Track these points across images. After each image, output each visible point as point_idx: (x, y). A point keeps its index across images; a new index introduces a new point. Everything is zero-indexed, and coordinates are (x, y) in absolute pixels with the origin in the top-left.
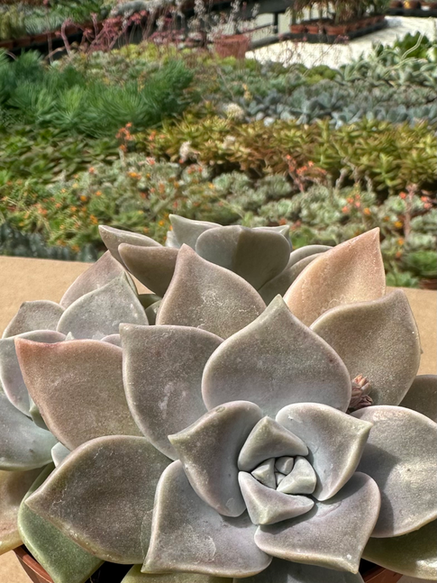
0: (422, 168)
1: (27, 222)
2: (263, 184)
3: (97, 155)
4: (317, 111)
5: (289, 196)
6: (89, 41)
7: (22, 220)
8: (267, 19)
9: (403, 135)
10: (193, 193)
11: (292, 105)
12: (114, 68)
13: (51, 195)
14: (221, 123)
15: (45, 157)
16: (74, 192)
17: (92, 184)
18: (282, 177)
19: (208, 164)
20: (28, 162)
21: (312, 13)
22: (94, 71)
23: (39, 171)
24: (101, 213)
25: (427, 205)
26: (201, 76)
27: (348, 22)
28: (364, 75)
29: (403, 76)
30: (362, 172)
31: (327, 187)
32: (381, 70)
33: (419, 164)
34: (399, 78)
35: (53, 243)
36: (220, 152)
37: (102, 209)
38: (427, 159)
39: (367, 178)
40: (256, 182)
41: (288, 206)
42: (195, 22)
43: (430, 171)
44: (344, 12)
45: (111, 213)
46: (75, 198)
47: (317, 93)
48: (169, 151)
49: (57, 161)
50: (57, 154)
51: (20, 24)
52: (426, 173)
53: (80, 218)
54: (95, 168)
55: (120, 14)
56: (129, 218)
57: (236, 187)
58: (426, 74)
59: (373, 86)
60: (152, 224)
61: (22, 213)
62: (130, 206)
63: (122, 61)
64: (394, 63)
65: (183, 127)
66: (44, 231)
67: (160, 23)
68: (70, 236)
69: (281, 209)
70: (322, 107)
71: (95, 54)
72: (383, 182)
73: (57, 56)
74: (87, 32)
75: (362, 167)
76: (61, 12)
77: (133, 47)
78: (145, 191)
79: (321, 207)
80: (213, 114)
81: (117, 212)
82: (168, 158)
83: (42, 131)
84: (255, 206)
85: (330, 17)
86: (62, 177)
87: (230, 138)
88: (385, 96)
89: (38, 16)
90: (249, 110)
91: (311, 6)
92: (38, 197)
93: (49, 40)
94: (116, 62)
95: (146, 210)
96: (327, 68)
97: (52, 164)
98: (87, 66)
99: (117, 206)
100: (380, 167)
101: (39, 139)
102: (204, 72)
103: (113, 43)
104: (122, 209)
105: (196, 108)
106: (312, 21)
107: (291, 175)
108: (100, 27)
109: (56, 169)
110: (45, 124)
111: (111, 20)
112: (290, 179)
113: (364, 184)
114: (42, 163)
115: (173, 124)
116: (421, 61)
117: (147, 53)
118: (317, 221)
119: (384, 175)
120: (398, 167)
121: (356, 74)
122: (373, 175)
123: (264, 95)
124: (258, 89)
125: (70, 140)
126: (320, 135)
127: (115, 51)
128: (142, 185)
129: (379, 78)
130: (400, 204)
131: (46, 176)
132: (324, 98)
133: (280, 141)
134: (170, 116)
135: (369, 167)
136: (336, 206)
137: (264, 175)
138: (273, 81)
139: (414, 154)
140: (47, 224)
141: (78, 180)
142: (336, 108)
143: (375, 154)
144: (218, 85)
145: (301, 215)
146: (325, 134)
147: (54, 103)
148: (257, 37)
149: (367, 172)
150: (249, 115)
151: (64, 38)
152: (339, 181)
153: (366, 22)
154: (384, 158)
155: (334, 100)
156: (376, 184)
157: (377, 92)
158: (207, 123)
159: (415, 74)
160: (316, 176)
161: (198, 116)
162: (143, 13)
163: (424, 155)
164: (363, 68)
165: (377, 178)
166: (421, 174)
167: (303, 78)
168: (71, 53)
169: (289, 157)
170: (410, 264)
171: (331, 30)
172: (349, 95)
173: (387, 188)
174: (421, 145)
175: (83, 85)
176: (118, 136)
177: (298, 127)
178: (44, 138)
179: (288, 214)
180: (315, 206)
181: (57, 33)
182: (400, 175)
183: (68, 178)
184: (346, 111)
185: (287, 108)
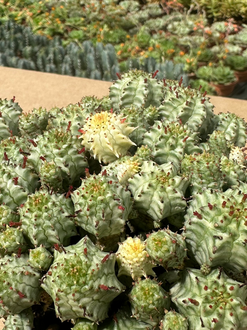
0: (233, 8)
1: (19, 18)
2: (147, 8)
5: (161, 16)
7: (16, 17)
13: (32, 4)
18: (157, 5)
24: (60, 17)
25: (236, 30)
30: (201, 7)
31: (182, 13)
33: (232, 6)
35: (35, 32)
37: (61, 14)
38: (236, 4)
39: (203, 11)
40: (143, 6)
41: (160, 22)
43: (237, 10)
45: (65, 17)
46: (45, 7)
52: (235, 11)
53: (50, 19)
56: (76, 21)
57: (132, 8)
60: (88, 26)
61: (16, 13)
62: (75, 14)
66: (29, 24)
69: (157, 23)
72: (212, 13)
75: (201, 5)
78: (83, 6)
79: (179, 25)
81: (68, 17)
84: (142, 20)
92: (24, 4)
95: (85, 17)
99: (69, 13)
100: (211, 5)
104: (70, 15)
107: (162, 4)
112: (161, 7)
118: (176, 32)
119: (213, 10)
120: (220, 6)
122: (207, 9)
128: (82, 2)
130: (220, 26)
135: (205, 5)
136: (187, 25)
137: (147, 3)
145: (167, 28)
149: (204, 7)
152: (189, 11)
156: (208, 14)
160: (176, 6)
163: (235, 1)
165: (209, 11)
166: (232, 11)
170: (229, 62)
173: (213, 17)
179: (161, 27)
180: (176, 23)
182: (221, 10)
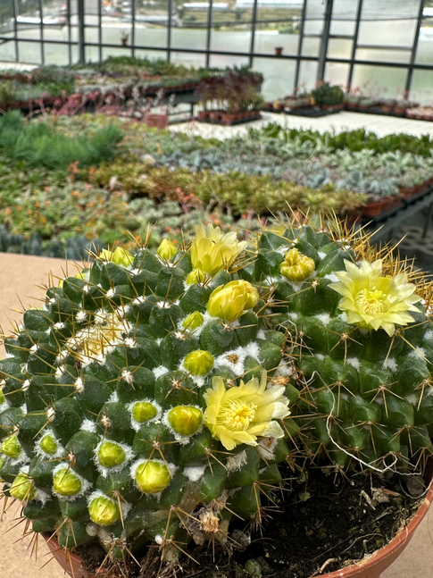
2: (162, 207)
3: (53, 182)
4: (205, 165)
5: (178, 215)
6: (59, 108)
8: (185, 107)
9: (254, 182)
10: (114, 208)
11: (189, 160)
12: (74, 128)
13: (17, 204)
14: (139, 167)
15: (17, 180)
16: (34, 203)
17: (47, 200)
18: (175, 204)
19: (128, 193)
20: (5, 182)
21: (213, 105)
22: (59, 128)
23: (12, 189)
26: (132, 138)
27: (236, 113)
28: (239, 146)
29: (263, 147)
30: (225, 203)
31: (201, 210)
32: (250, 143)
33: (260, 200)
34: (260, 148)
36: (136, 185)
37: (51, 215)
38: (265, 197)
39: (228, 207)
40: (158, 205)
42: (131, 102)
44: (233, 107)
45: (57, 218)
47: (207, 154)
48: (103, 182)
49: (26, 183)
50: (26, 179)
51: (12, 92)
52: (263, 206)
53: (35, 219)
54: (51, 189)
55: (82, 93)
57: (145, 207)
58: (277, 149)
59: (244, 153)
63: (80, 124)
64: (258, 140)
65: (114, 168)
67: (108, 100)
68: (27, 229)
69: (170, 222)
70: (208, 163)
71: (61, 117)
72: (238, 210)
73: (35, 116)
74: (57, 102)
75: (225, 200)
76: (43, 89)
77: (89, 115)
78: (84, 207)
80: (135, 161)
82: (101, 186)
83: (17, 163)
84: (153, 219)
85: (224, 109)
86: (27, 193)
87: (144, 176)
88: (250, 159)
89: (26, 89)
90: (160, 161)
91: (212, 101)
93: (30, 106)
94: (75, 124)
95: (82, 218)
96: (217, 140)
97: (20, 185)
98: (56, 124)
99: (63, 214)
100: (236, 199)
101: (15, 168)
102: (135, 135)
103: (74, 111)
105: (124, 156)
106: (213, 111)
107: (181, 203)
108: (67, 100)
109: (24, 188)
110: (20, 158)
111: (74, 96)
112: (180, 205)
113: (225, 211)
114: (13, 183)
115: (108, 166)
116: (276, 140)
117: (98, 120)
119: (238, 206)
120: (248, 201)
121: (234, 145)
122: (232, 205)
123: (172, 152)
124: (168, 149)
125: (36, 170)
126: (201, 178)
127: (76, 118)
128: (82, 202)
129: (248, 148)
131: (17, 192)
132: (210, 158)
133: (178, 181)
134: (107, 160)
135: (229, 200)
137: (163, 201)
138: (179, 145)
139: (257, 193)
140: (11, 221)
141: (37, 195)
142: (217, 164)
143: (233, 192)
144: (143, 144)
146: (205, 179)
147: (28, 145)
148: (171, 118)
149: (228, 203)
150: (161, 164)
151: (41, 104)
153: (247, 114)
154: (239, 195)
155: (216, 159)
156: (234, 211)
157: (245, 157)
158: (130, 166)
159: (271, 147)
160: (197, 204)
161: (125, 161)
162: (97, 93)
163: (263, 194)
164: (238, 141)
166: (260, 206)
167: (200, 145)
168: (45, 114)
169: (178, 190)
171: (225, 118)
172: (227, 158)
173: (240, 214)
174: (263, 189)
175: (50, 136)
176: (69, 169)
177: (189, 173)
178: (18, 167)
179: (174, 225)
180: (192, 222)
181: (37, 101)
183: (32, 194)
184: (223, 166)
185: (186, 162)
